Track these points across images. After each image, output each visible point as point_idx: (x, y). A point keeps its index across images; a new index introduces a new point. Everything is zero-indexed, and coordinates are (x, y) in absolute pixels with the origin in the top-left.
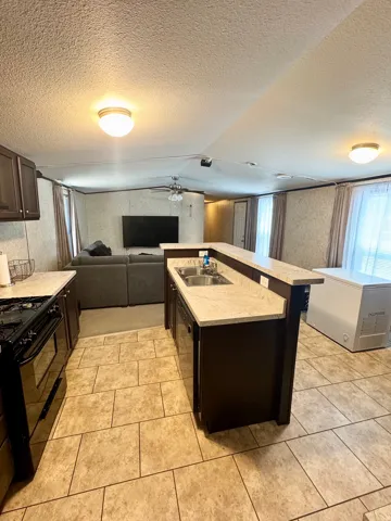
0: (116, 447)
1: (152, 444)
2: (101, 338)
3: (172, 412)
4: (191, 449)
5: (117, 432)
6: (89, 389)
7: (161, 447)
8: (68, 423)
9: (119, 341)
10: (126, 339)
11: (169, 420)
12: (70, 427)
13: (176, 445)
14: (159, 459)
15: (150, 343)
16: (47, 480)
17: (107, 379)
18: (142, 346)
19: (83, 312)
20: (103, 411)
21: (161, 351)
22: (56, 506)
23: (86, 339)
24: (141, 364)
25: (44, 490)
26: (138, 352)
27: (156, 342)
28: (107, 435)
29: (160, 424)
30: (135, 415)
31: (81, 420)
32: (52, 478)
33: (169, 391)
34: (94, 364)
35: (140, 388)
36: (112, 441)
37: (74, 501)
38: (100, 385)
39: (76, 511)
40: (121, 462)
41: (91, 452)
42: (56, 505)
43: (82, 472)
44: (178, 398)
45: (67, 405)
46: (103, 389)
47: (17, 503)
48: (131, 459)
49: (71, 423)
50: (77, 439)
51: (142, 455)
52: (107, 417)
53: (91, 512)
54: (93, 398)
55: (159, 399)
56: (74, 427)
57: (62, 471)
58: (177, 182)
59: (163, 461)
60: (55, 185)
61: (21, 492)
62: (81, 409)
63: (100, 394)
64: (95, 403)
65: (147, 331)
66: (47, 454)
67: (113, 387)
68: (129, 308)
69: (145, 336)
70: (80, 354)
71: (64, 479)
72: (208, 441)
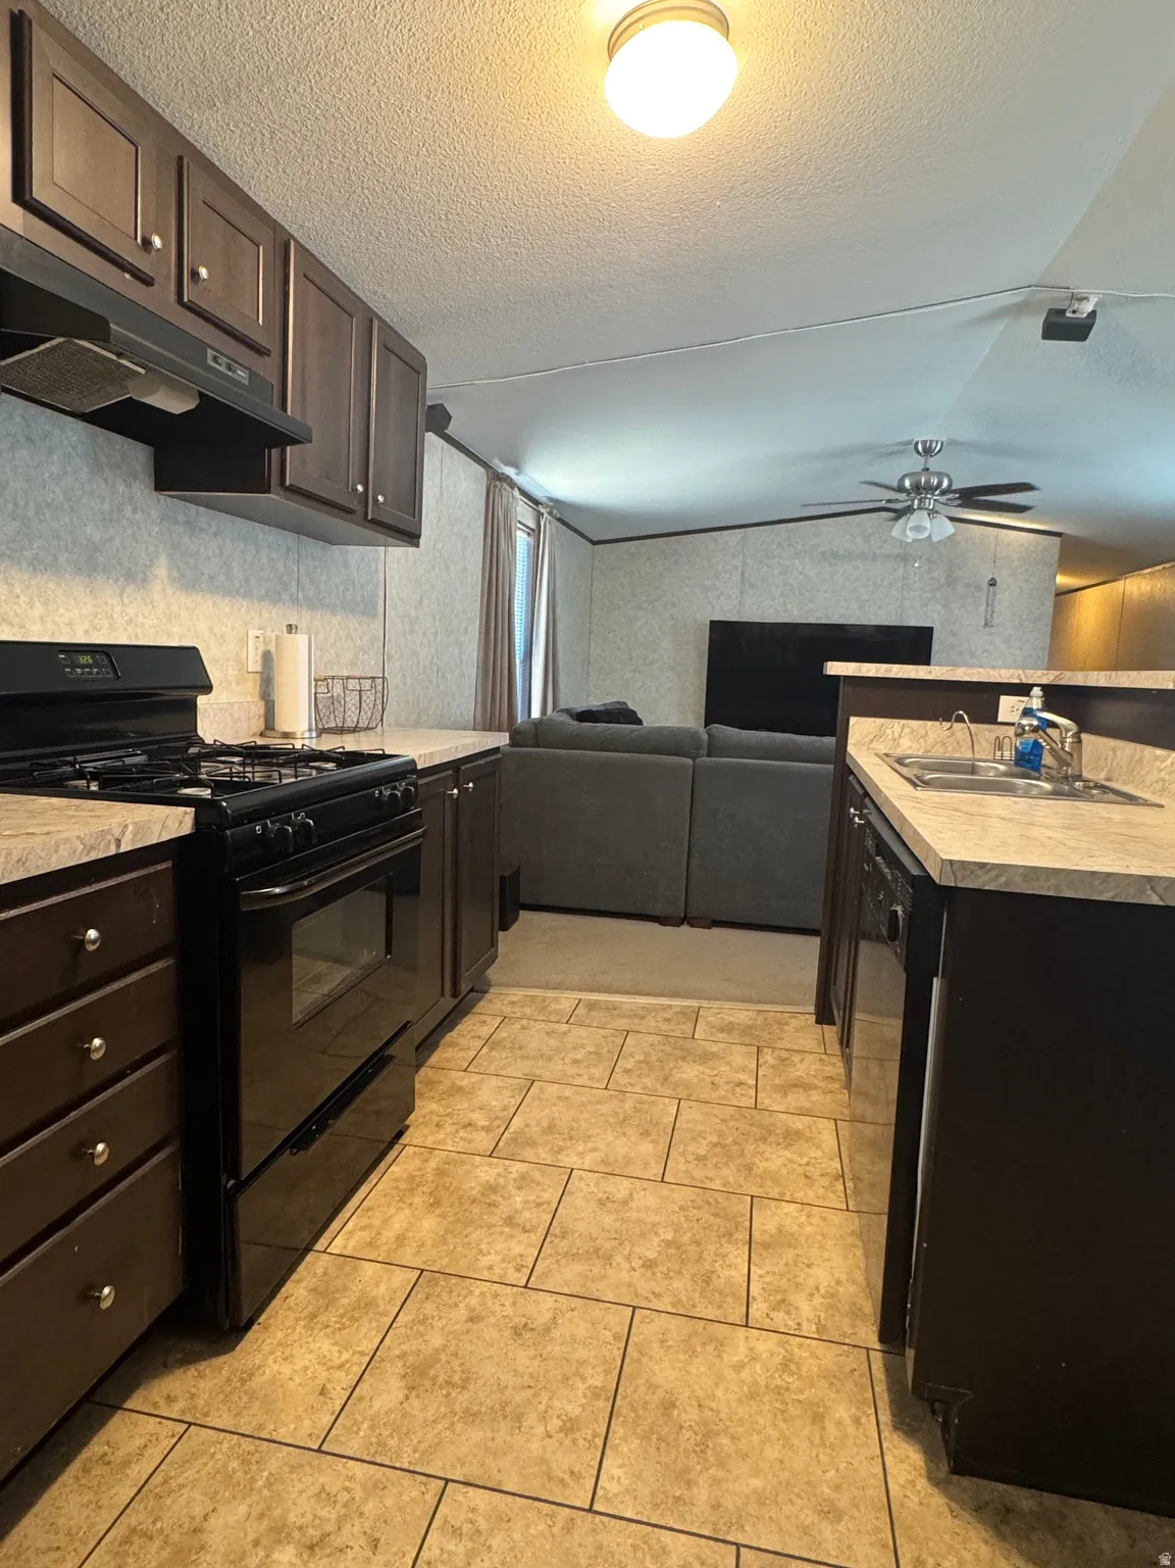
0: (523, 1359)
1: (668, 1405)
2: (566, 1000)
3: (780, 1319)
4: (843, 1502)
5: (542, 1307)
6: (483, 1141)
7: (707, 1434)
8: (386, 1222)
9: (622, 1024)
10: (651, 1023)
11: (766, 1345)
12: (389, 1235)
13: (772, 1452)
14: (684, 1477)
15: (740, 1057)
16: (273, 1367)
17: (551, 1128)
18: (705, 1058)
19: (524, 915)
20: (509, 1221)
21: (784, 1089)
22: (273, 1465)
23: (517, 994)
24: (691, 1113)
25: (252, 1395)
26: (690, 1072)
27: (768, 1057)
28: (505, 1307)
29: (720, 1344)
30: (621, 1277)
31: (429, 1224)
32: (286, 1369)
33: (783, 1239)
34: (520, 1069)
35: (664, 1190)
36: (517, 1332)
37: (333, 1475)
38: (523, 1140)
39: (330, 1514)
40: (530, 1419)
41: (436, 1341)
42: (276, 1460)
43: (385, 1394)
44: (821, 1275)
45: (400, 1166)
46: (528, 1154)
47: (170, 1399)
48: (570, 1426)
49: (398, 1225)
50: (403, 1279)
51: (618, 1429)
52: (523, 1246)
53: (375, 1544)
54: (487, 1172)
55: (738, 1255)
56: (401, 1240)
57: (323, 1361)
58: (934, 463)
59: (702, 1494)
60: (496, 479)
61: (192, 1371)
62: (441, 1194)
63: (517, 1168)
64: (493, 1188)
65: (741, 1015)
66: (298, 1290)
67: (569, 1160)
68: (685, 929)
69: (728, 1028)
70: (485, 1031)
71: (323, 1392)
72: (938, 1501)
